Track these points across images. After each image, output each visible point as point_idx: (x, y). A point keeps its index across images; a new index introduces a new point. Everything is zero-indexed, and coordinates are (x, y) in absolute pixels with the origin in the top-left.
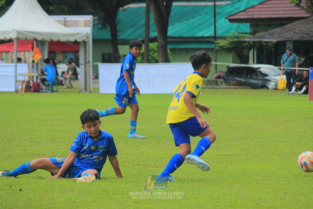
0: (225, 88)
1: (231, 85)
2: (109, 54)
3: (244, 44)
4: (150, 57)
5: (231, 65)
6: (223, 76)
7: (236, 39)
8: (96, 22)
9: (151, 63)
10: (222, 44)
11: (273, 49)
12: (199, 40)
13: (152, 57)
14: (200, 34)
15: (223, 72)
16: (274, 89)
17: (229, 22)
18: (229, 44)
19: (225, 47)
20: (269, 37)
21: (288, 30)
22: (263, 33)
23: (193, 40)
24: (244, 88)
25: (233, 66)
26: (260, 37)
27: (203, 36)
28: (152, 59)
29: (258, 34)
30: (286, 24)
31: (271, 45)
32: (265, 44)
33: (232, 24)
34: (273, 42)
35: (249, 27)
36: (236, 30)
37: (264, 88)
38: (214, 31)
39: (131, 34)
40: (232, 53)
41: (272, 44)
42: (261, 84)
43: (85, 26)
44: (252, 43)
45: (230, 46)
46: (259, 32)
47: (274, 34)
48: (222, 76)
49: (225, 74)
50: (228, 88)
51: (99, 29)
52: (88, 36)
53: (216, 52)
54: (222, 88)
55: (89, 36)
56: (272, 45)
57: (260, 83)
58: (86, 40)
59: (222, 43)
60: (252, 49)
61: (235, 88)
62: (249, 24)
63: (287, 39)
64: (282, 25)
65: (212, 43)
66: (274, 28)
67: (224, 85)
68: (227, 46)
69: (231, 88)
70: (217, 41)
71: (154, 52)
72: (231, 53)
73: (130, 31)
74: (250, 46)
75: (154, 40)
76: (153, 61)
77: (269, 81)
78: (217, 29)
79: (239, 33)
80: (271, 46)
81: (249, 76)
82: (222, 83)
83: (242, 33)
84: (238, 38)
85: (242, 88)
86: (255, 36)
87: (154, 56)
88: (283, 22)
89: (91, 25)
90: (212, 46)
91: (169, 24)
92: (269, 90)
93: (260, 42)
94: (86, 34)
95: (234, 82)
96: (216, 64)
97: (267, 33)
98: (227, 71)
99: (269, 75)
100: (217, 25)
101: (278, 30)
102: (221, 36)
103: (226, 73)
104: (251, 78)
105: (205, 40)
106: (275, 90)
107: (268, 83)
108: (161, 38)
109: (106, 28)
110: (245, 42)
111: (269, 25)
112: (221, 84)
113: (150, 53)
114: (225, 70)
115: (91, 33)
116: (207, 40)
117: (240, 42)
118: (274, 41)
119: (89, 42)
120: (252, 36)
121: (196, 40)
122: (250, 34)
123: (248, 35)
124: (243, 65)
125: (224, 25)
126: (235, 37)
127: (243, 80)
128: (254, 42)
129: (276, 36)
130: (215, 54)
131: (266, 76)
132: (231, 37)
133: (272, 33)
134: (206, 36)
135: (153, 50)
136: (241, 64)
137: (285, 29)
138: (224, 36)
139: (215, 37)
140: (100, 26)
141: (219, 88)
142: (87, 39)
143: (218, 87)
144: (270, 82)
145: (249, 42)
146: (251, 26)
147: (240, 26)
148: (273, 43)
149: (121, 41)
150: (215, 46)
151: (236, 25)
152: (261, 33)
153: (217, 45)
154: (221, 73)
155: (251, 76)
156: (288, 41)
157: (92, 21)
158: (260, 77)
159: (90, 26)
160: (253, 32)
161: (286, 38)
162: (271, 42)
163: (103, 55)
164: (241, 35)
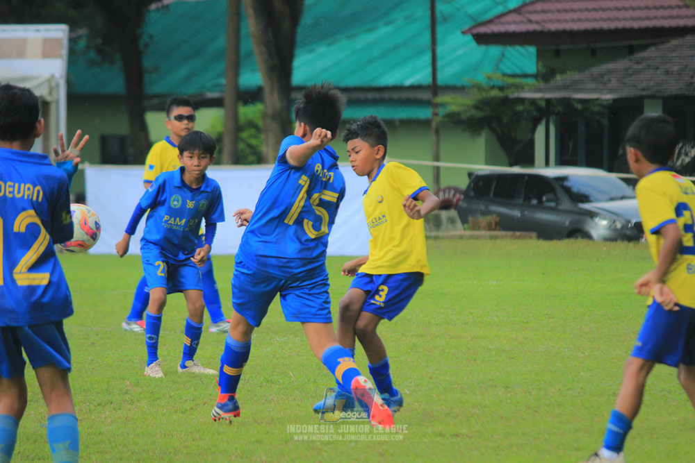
0: (461, 237)
1: (479, 229)
2: (122, 139)
3: (520, 108)
4: (241, 146)
5: (480, 170)
6: (458, 200)
7: (495, 93)
8: (82, 44)
9: (244, 164)
10: (454, 108)
11: (606, 122)
12: (387, 95)
13: (249, 146)
14: (390, 79)
15: (457, 190)
16: (606, 239)
17: (474, 44)
18: (476, 107)
19: (463, 117)
20: (593, 86)
21: (649, 66)
22: (576, 76)
23: (370, 95)
24: (519, 237)
25: (487, 172)
26: (565, 87)
27: (399, 84)
28: (248, 151)
29: (558, 78)
30: (643, 48)
31: (597, 109)
32: (579, 107)
33: (483, 48)
34: (604, 100)
35: (534, 59)
36: (497, 67)
37: (577, 238)
38: (429, 70)
39: (187, 79)
40: (484, 133)
41: (602, 106)
42: (567, 223)
43: (46, 55)
44: (543, 104)
45: (479, 114)
46: (563, 72)
47: (606, 78)
48: (455, 200)
49: (462, 197)
50: (471, 237)
51: (92, 63)
52: (54, 84)
53: (437, 132)
54: (452, 238)
55: (58, 85)
56: (602, 109)
57: (566, 221)
58: (48, 98)
59: (453, 103)
60: (544, 123)
61: (492, 237)
62: (532, 50)
63: (645, 93)
64: (631, 50)
65: (426, 103)
66: (606, 61)
67: (459, 229)
68: (469, 114)
69: (478, 237)
70: (439, 99)
71: (253, 131)
72: (480, 134)
73: (183, 71)
74: (535, 113)
75: (252, 96)
76: (252, 158)
77: (592, 215)
78: (439, 64)
79: (504, 75)
80: (600, 114)
81: (534, 202)
82: (452, 221)
83: (514, 76)
84: (501, 89)
85: (512, 237)
86: (552, 83)
87: (254, 142)
88: (635, 43)
89: (64, 52)
90: (424, 113)
91: (297, 52)
92: (590, 242)
93: (566, 102)
94: (49, 81)
95: (489, 218)
96: (438, 168)
97: (587, 74)
98: (469, 187)
99: (591, 199)
100: (439, 51)
101: (620, 65)
102: (450, 83)
103: (466, 193)
104: (540, 206)
105: (404, 95)
106: (608, 243)
107: (589, 220)
108: (272, 92)
109: (112, 62)
110: (522, 101)
111: (594, 52)
112: (450, 226)
113: (244, 135)
114: (463, 183)
115: (62, 77)
116: (412, 95)
117: (506, 101)
118: (608, 97)
119: (57, 102)
120: (542, 85)
121: (377, 95)
122: (535, 76)
123: (530, 81)
124: (517, 170)
125: (460, 52)
126: (493, 87)
127: (516, 213)
128: (548, 101)
129: (614, 83)
130: (434, 138)
131: (583, 202)
132: (479, 88)
133: (602, 76)
134: (408, 83)
135: (251, 125)
136: (511, 165)
137: (638, 63)
138: (459, 83)
139: (435, 88)
140: (92, 54)
141: (443, 238)
142: (50, 93)
143: (441, 234)
144: (597, 220)
145: (533, 102)
146: (540, 54)
147: (507, 53)
148: (605, 103)
149: (155, 101)
150: (435, 114)
151: (494, 50)
152: (569, 73)
153: (441, 111)
154: (452, 192)
155: (540, 201)
156: (649, 97)
157: (65, 43)
158: (566, 204)
159: (60, 56)
160: (544, 70)
161: (643, 89)
162: (599, 102)
163: (104, 140)
164: (510, 81)
